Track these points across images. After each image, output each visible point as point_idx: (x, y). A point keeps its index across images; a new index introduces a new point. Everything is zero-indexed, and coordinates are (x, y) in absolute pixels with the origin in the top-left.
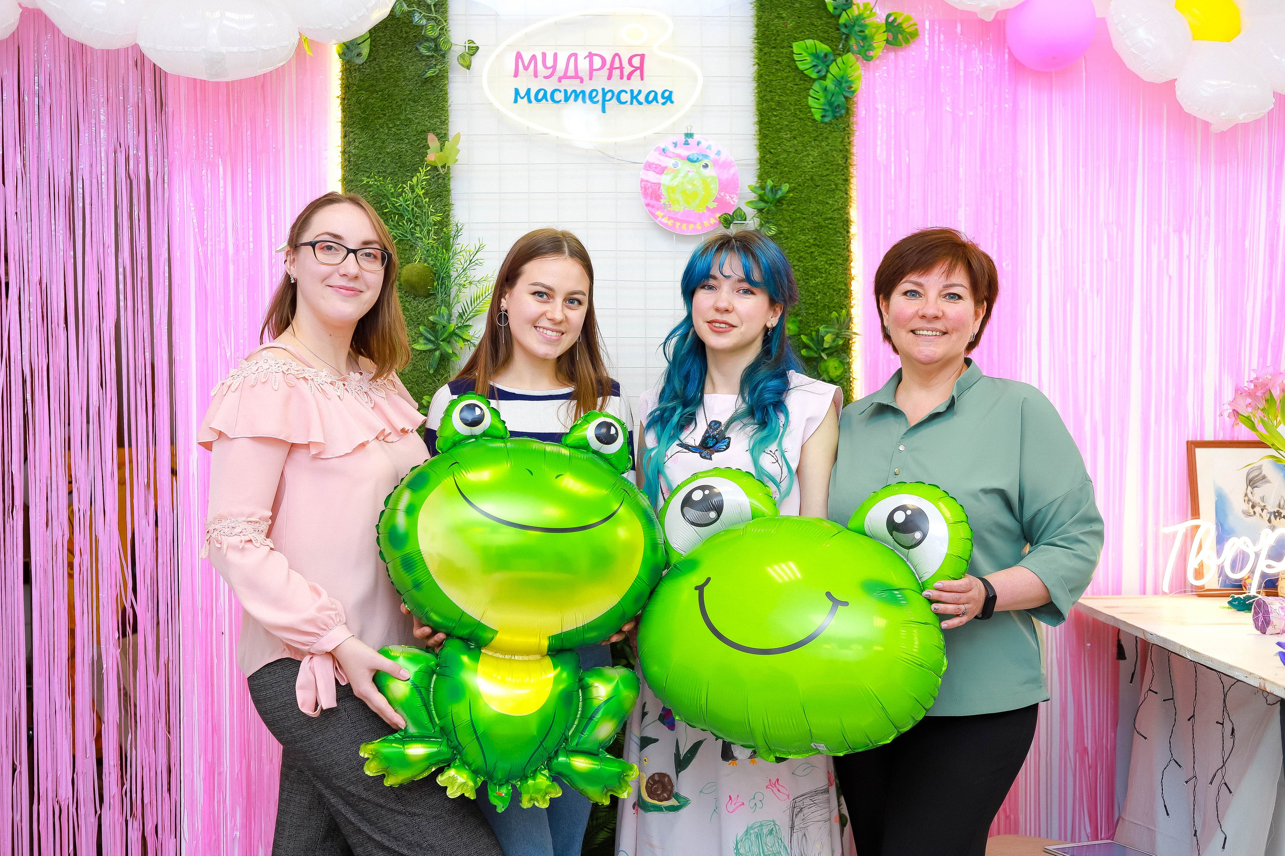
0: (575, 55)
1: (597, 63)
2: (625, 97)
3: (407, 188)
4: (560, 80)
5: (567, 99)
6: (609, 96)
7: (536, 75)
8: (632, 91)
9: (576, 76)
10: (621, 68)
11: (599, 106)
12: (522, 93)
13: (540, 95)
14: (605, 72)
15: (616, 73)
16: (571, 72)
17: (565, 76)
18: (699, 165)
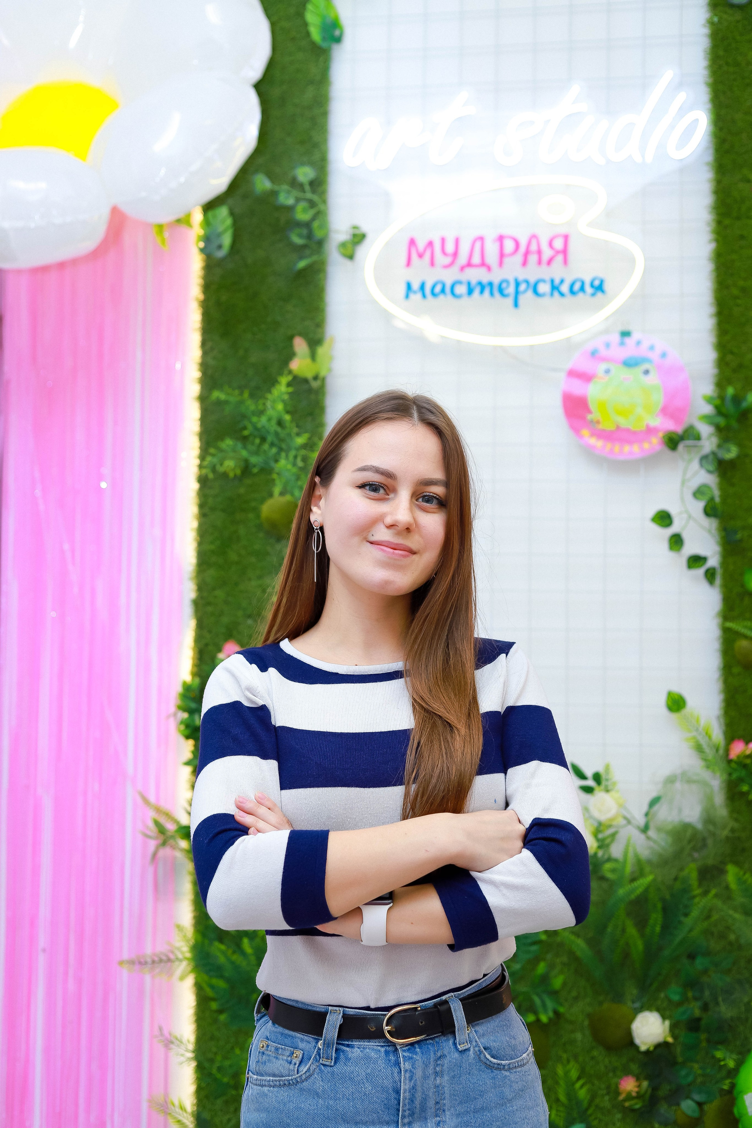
0: (481, 239)
1: (509, 246)
2: (544, 288)
3: (269, 404)
4: (462, 269)
5: (470, 292)
6: (523, 287)
7: (432, 264)
8: (552, 281)
9: (483, 264)
10: (539, 252)
11: (510, 301)
12: (416, 286)
13: (438, 289)
14: (519, 258)
15: (533, 259)
16: (476, 259)
17: (469, 265)
18: (638, 371)
